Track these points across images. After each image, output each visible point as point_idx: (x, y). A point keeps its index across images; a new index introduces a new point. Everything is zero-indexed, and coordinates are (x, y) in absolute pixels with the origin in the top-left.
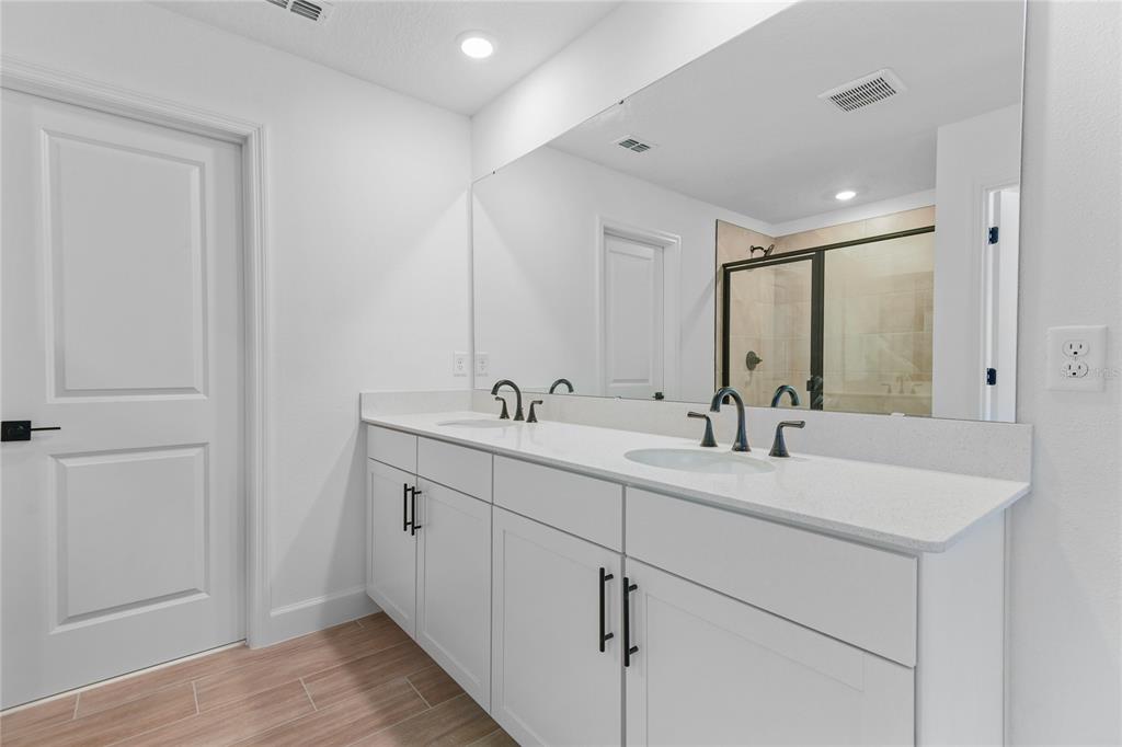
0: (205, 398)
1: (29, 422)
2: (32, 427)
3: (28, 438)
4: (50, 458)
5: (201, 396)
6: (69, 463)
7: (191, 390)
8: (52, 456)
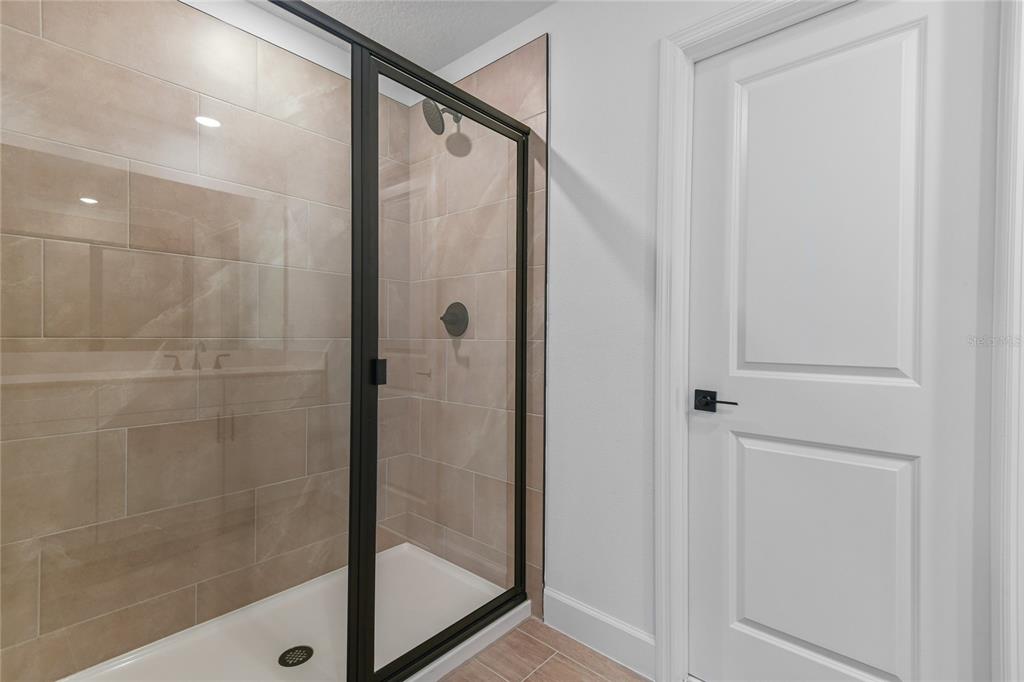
0: (917, 385)
1: (715, 393)
2: (718, 399)
3: (713, 410)
4: (731, 434)
5: (909, 383)
6: (748, 443)
7: (893, 371)
8: (733, 432)
